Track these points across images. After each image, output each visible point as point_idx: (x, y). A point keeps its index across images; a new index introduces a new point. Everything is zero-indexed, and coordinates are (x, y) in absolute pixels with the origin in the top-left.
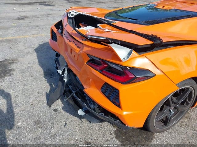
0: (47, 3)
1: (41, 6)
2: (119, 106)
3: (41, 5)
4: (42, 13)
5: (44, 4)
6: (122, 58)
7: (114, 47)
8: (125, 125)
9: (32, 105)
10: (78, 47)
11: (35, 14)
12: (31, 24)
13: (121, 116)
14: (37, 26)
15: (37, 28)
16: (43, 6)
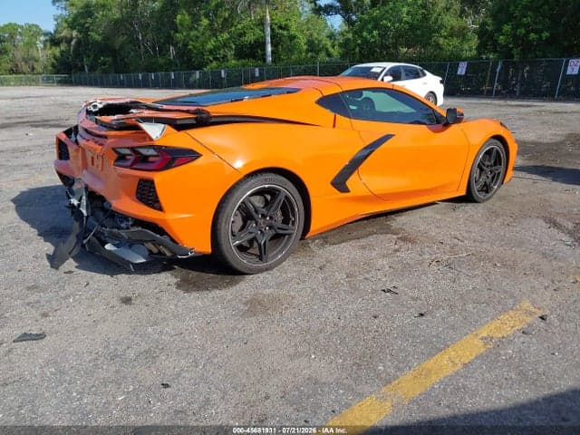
0: (52, 123)
1: (34, 129)
2: (161, 209)
3: (37, 126)
4: (40, 142)
5: (44, 126)
6: (154, 137)
7: (145, 126)
8: (177, 243)
9: (19, 271)
10: (100, 145)
11: (20, 146)
12: (10, 164)
13: (164, 221)
14: (26, 166)
15: (26, 169)
16: (41, 129)
